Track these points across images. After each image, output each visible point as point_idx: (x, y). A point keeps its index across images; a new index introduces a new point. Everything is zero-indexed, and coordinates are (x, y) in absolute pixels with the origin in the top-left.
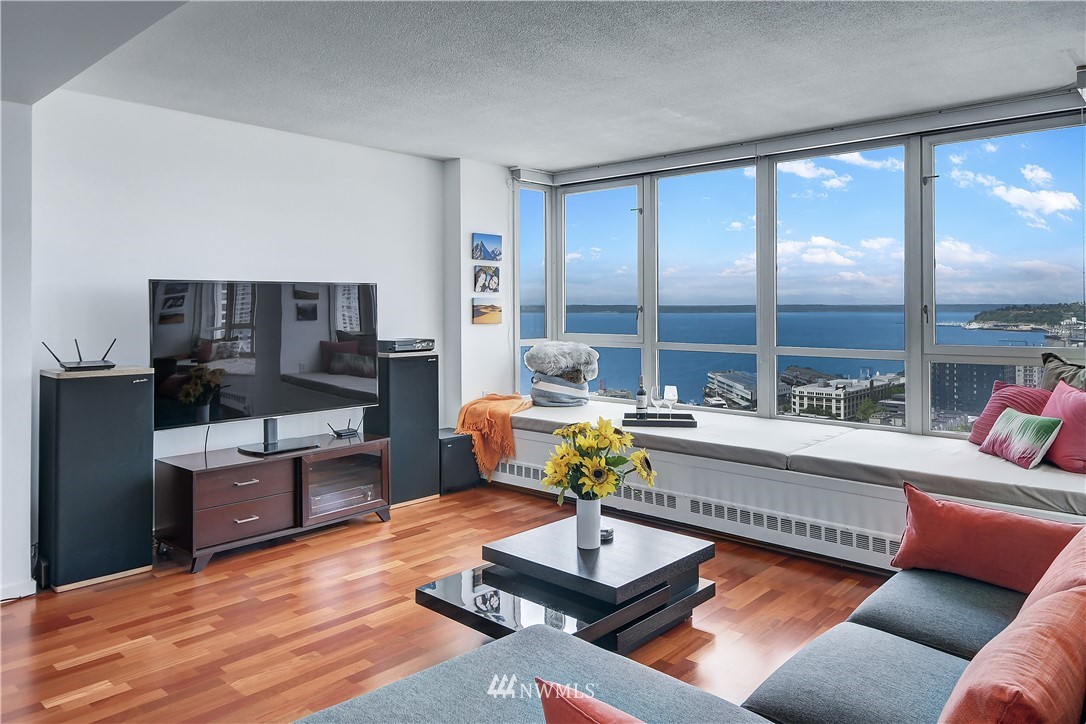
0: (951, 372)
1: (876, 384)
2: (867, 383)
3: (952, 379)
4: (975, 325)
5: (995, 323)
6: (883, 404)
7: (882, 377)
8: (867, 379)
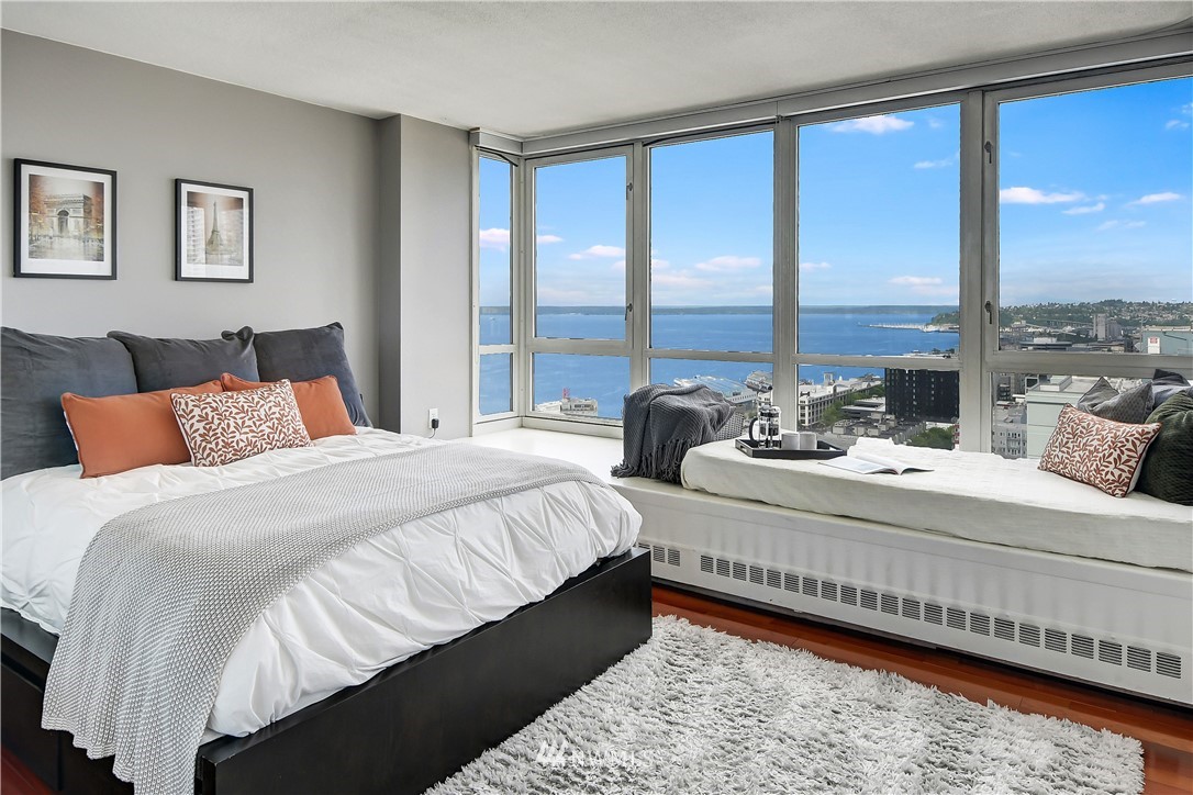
0: (911, 379)
1: (839, 390)
2: (830, 390)
3: (911, 385)
4: (932, 328)
5: (950, 325)
6: (846, 411)
7: (845, 382)
8: (830, 384)
